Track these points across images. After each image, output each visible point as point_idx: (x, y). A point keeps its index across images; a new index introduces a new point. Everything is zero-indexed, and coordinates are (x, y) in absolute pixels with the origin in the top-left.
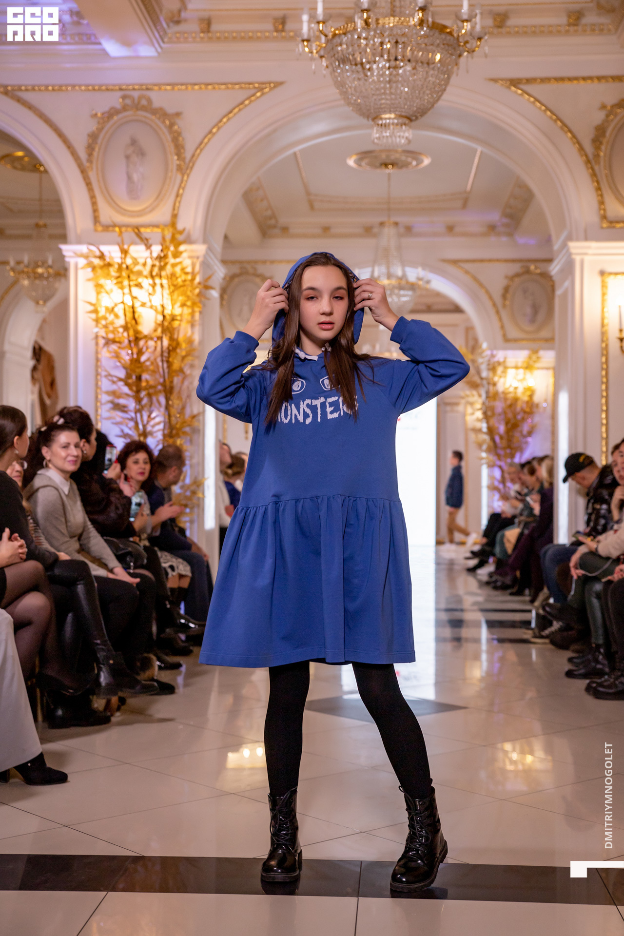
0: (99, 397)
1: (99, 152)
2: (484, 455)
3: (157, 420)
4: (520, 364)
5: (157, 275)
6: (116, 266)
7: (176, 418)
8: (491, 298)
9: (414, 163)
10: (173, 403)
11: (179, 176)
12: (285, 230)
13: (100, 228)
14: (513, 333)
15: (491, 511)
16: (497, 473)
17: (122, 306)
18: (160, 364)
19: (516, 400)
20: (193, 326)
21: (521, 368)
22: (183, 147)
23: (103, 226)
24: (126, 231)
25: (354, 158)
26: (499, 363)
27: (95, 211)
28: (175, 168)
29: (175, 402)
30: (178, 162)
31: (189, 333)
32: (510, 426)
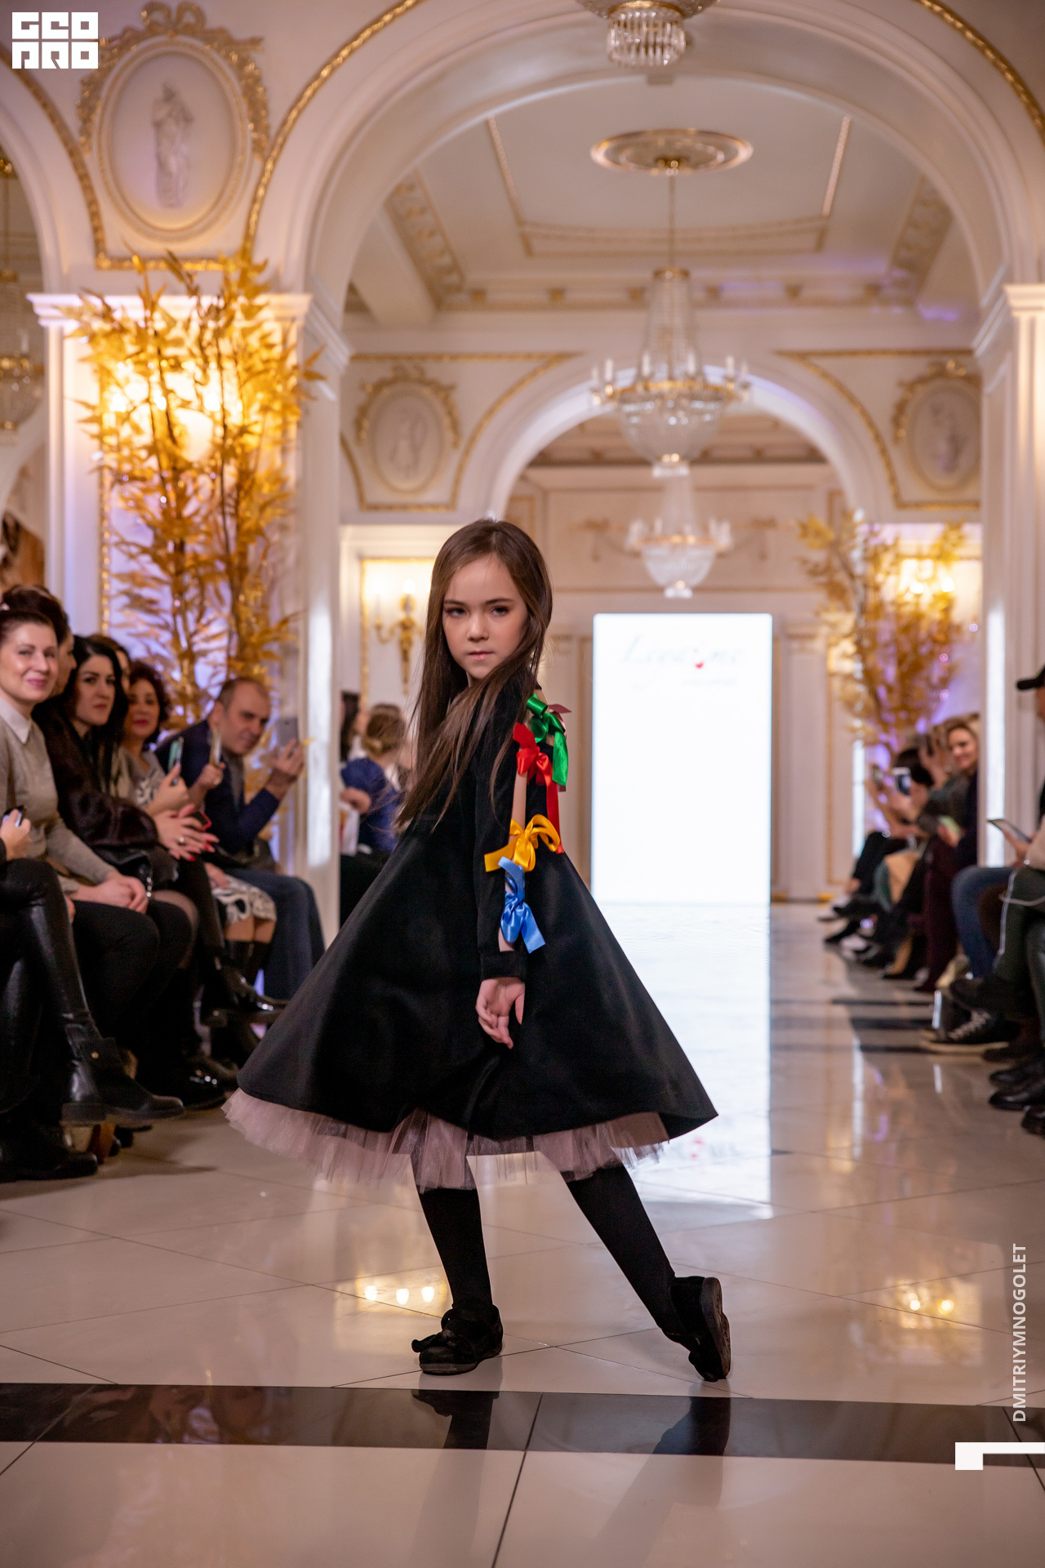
0: (106, 587)
1: (103, 115)
2: (858, 723)
3: (215, 628)
4: (926, 551)
5: (210, 344)
6: (134, 331)
7: (249, 624)
8: (871, 424)
9: (721, 157)
10: (246, 597)
11: (258, 163)
12: (478, 295)
13: (106, 263)
14: (913, 490)
15: (870, 828)
16: (883, 758)
17: (144, 410)
18: (220, 519)
19: (918, 617)
20: (284, 451)
21: (928, 557)
22: (265, 106)
23: (112, 259)
24: (156, 268)
25: (605, 146)
26: (886, 548)
27: (97, 229)
28: (249, 146)
29: (251, 596)
30: (255, 135)
31: (278, 462)
32: (905, 668)
